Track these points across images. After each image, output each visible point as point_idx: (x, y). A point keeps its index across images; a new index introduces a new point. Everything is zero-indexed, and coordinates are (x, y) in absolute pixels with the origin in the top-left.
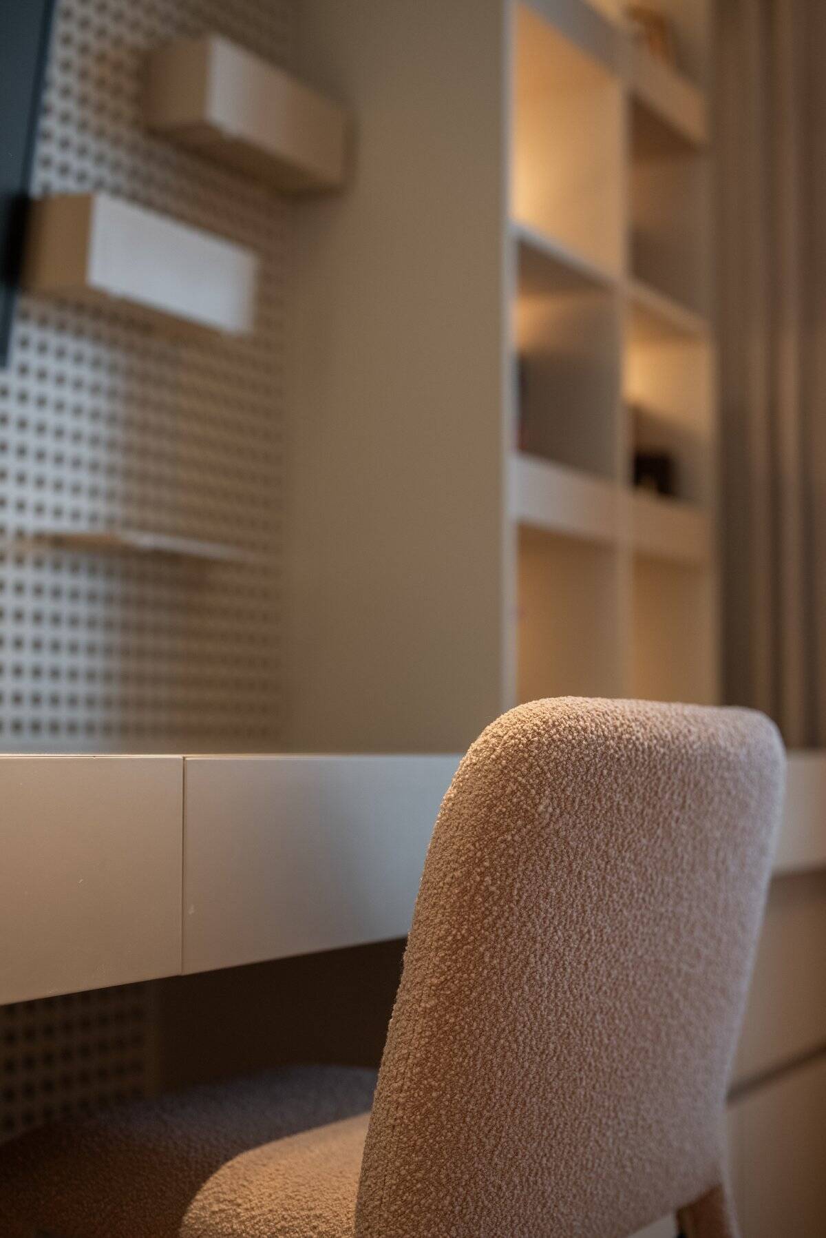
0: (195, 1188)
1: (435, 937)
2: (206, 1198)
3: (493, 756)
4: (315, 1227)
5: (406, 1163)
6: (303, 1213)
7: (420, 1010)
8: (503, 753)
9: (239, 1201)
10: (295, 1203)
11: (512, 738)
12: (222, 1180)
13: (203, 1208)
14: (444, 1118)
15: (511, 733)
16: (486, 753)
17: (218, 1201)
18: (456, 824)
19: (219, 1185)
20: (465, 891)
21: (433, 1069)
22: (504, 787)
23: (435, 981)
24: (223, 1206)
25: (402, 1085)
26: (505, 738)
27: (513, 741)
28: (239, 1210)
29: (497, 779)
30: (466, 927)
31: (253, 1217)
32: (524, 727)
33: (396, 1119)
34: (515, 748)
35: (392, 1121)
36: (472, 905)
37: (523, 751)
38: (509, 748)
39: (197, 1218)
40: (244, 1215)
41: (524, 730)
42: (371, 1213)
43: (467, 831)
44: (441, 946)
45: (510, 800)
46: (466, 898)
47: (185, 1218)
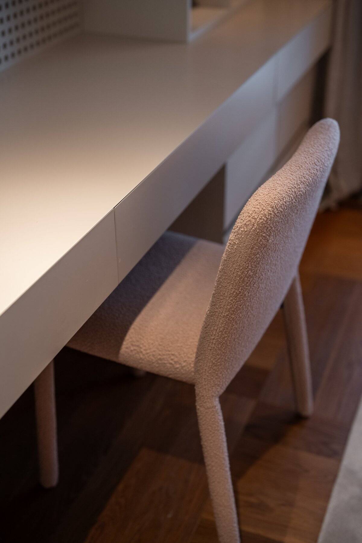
1: (229, 293)
2: (127, 344)
3: (253, 228)
4: (172, 359)
6: (167, 353)
8: (258, 227)
9: (141, 346)
10: (163, 348)
11: (261, 219)
13: (127, 348)
17: (132, 345)
18: (239, 255)
22: (258, 240)
24: (135, 348)
25: (215, 338)
27: (261, 221)
28: (141, 350)
29: (255, 237)
30: (241, 289)
31: (148, 353)
32: (265, 213)
33: (211, 348)
34: (262, 223)
36: (243, 281)
37: (265, 224)
38: (260, 224)
40: (144, 352)
41: (265, 214)
43: (244, 258)
44: (231, 296)
45: (260, 243)
46: (241, 280)
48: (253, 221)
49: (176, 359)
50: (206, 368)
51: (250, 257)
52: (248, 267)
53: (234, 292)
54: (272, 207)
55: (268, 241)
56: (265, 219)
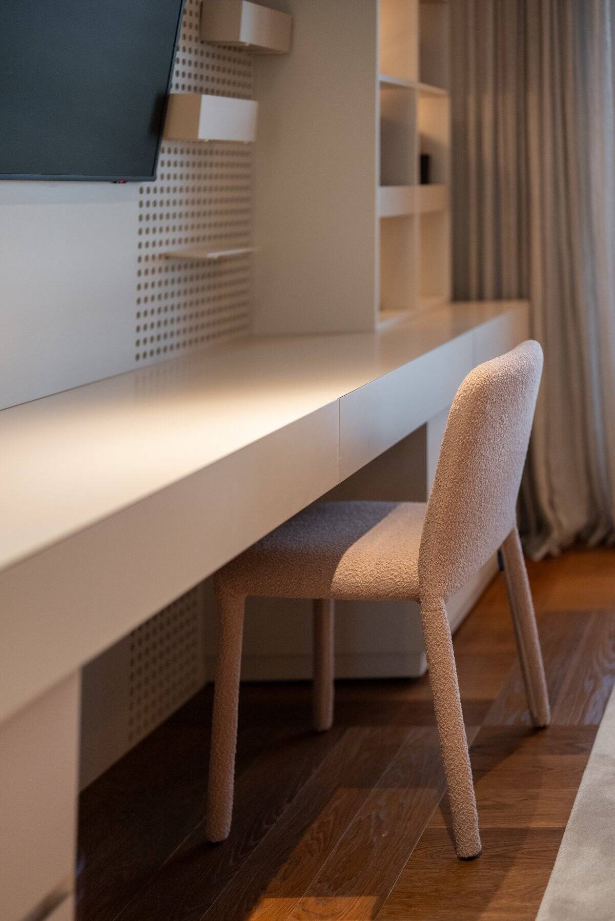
0: (335, 566)
2: (341, 570)
4: (392, 574)
5: (440, 544)
6: (386, 569)
7: (446, 488)
9: (357, 569)
10: (381, 566)
11: (478, 384)
12: (345, 562)
13: (341, 574)
14: (453, 526)
15: (477, 383)
16: (469, 392)
17: (347, 570)
19: (345, 564)
20: (463, 443)
21: (451, 509)
22: (476, 404)
23: (453, 477)
24: (349, 572)
26: (475, 385)
28: (357, 573)
29: (474, 401)
31: (364, 574)
34: (479, 389)
35: (435, 530)
36: (465, 448)
39: (339, 579)
40: (360, 574)
42: (427, 565)
45: (478, 408)
47: (334, 579)
48: (471, 386)
49: (396, 573)
50: (431, 557)
51: (470, 420)
52: (469, 431)
53: (458, 459)
54: (487, 376)
55: (485, 407)
56: (482, 385)
